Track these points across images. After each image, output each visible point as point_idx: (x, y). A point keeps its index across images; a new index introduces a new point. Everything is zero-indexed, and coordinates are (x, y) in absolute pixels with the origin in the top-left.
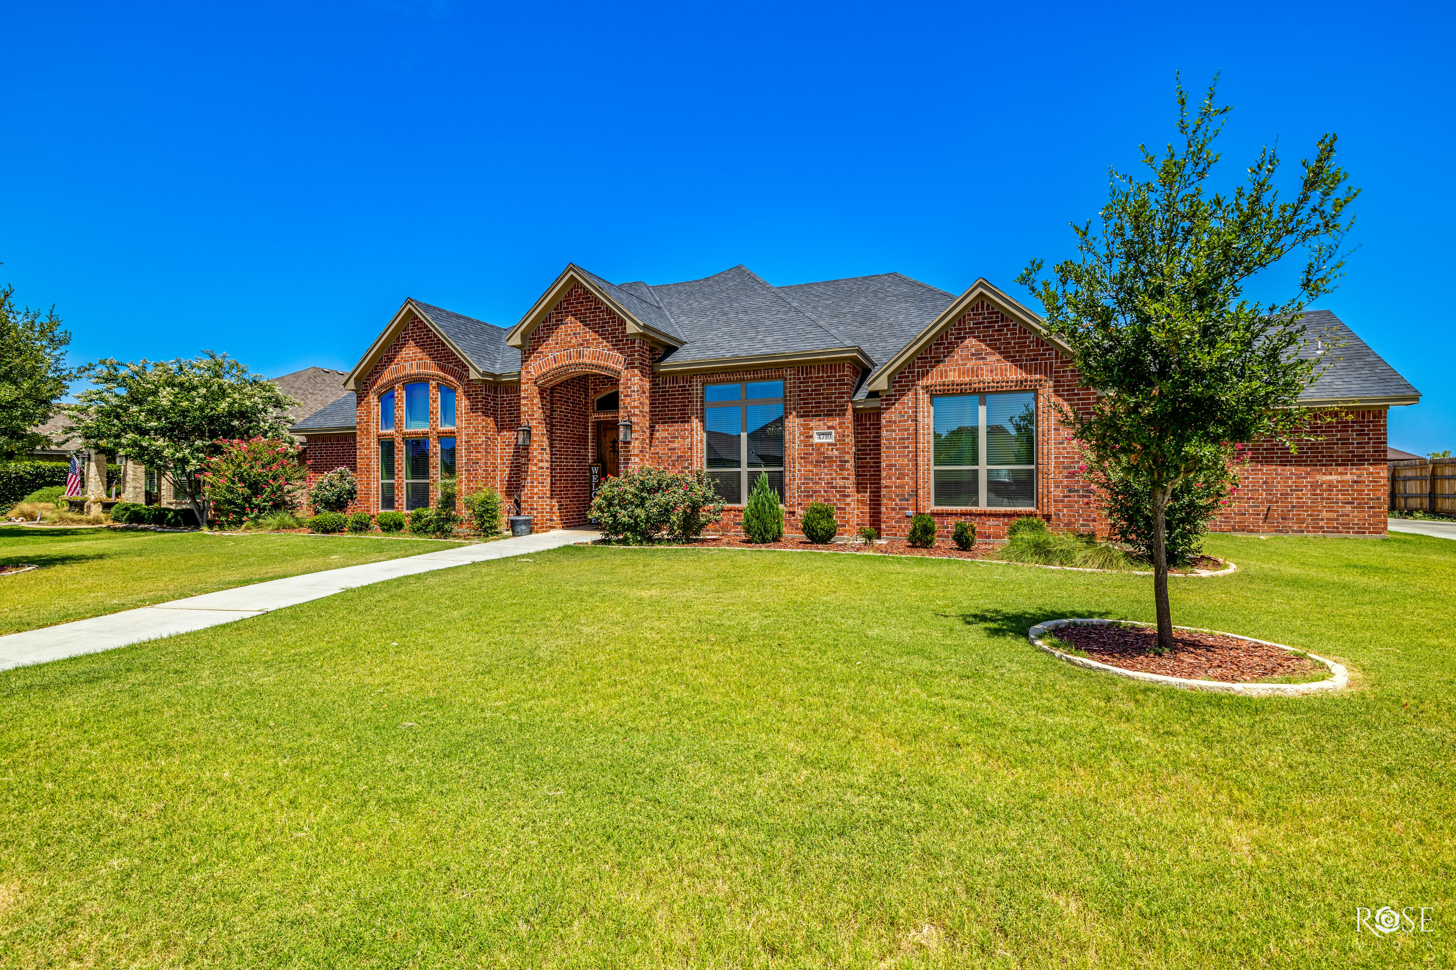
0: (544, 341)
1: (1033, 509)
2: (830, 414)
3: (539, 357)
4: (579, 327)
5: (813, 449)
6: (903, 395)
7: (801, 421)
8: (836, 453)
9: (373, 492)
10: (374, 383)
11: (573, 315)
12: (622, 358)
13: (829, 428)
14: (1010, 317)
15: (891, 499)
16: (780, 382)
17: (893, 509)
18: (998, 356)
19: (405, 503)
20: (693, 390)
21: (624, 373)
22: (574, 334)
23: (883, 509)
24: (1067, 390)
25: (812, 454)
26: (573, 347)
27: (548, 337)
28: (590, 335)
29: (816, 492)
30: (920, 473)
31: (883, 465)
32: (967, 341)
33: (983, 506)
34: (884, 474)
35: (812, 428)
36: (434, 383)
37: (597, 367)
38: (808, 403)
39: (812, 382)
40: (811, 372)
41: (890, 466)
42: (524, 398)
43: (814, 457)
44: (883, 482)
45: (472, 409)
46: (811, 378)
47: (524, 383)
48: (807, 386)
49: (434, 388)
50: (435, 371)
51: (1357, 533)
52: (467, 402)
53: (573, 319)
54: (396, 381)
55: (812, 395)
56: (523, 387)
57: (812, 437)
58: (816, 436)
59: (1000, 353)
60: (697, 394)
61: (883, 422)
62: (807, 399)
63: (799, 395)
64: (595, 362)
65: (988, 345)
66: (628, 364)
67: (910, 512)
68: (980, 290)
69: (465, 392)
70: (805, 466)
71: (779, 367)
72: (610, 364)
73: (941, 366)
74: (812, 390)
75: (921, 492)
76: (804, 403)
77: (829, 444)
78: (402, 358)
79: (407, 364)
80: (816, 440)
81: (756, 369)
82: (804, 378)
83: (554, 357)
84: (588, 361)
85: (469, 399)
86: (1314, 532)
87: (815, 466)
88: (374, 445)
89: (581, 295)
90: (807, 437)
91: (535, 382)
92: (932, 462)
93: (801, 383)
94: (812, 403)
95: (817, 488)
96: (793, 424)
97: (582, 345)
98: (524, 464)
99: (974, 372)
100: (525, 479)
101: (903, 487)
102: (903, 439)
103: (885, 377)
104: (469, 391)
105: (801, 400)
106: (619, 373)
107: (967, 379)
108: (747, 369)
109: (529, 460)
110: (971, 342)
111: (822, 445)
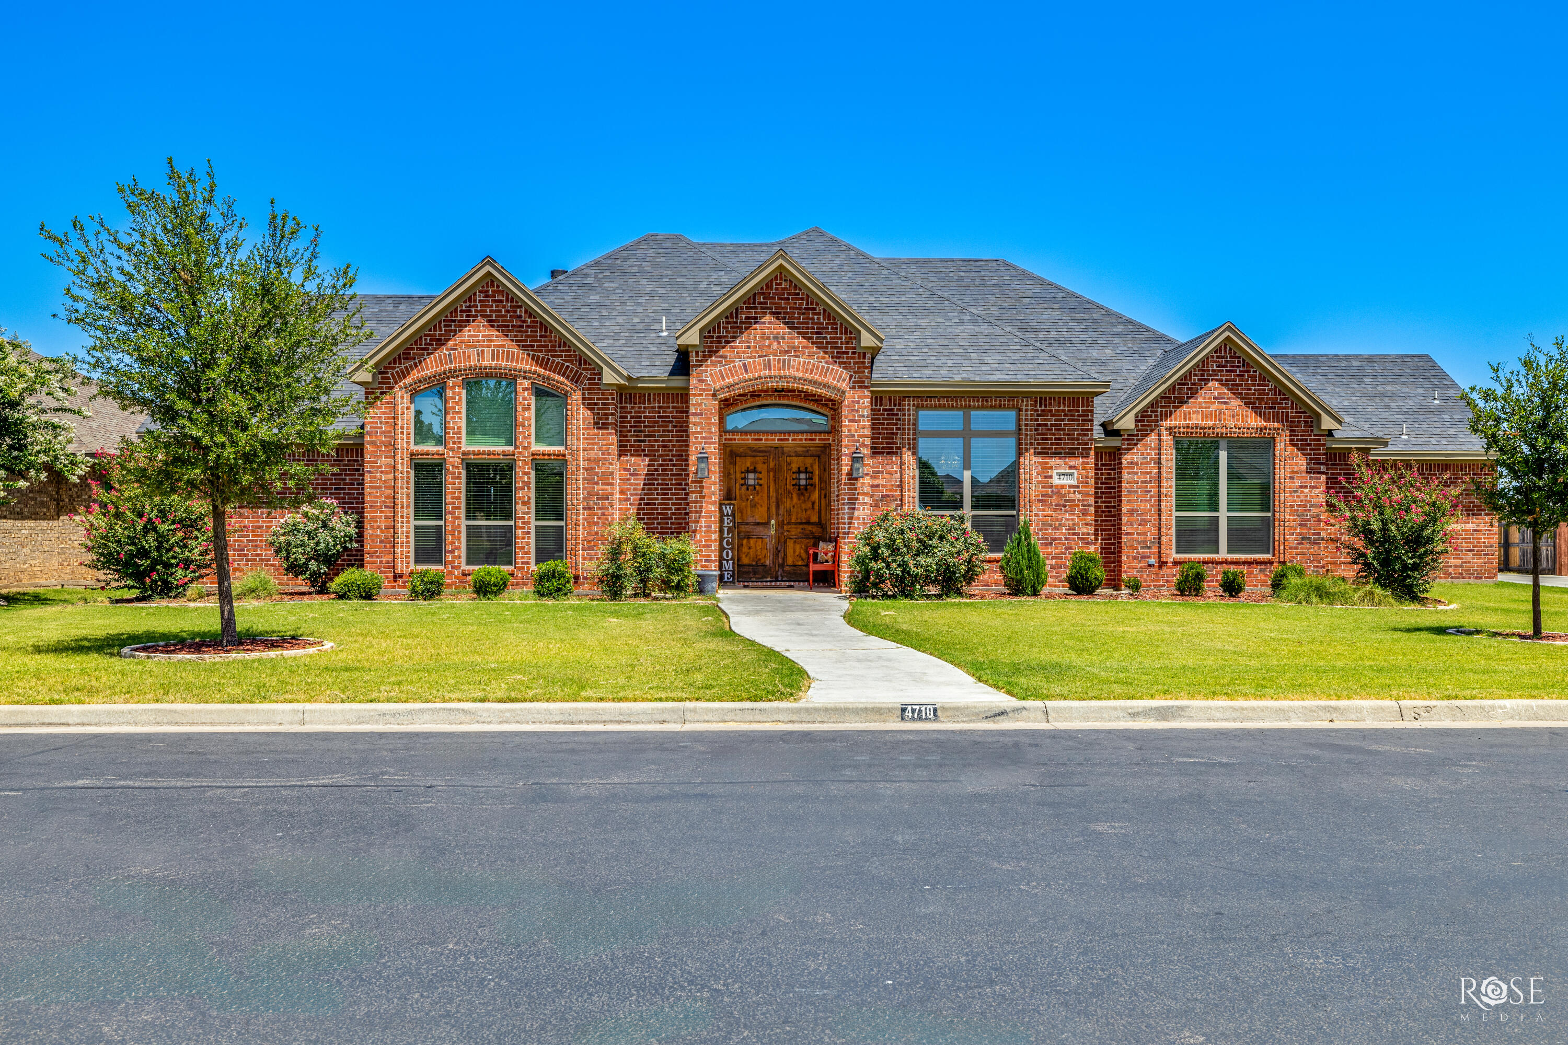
0: (729, 342)
1: (1269, 556)
2: (1072, 453)
3: (720, 362)
4: (782, 330)
5: (1052, 491)
6: (1147, 435)
7: (1039, 459)
8: (1078, 496)
9: (401, 538)
10: (404, 374)
11: (772, 313)
12: (845, 374)
13: (1071, 468)
14: (1251, 364)
15: (1132, 547)
16: (1013, 413)
17: (1135, 558)
18: (1238, 402)
19: (464, 555)
20: (904, 415)
21: (849, 394)
22: (775, 338)
23: (1124, 558)
24: (1301, 440)
25: (1051, 497)
26: (774, 354)
27: (735, 337)
28: (799, 342)
29: (1055, 539)
30: (1163, 520)
31: (1124, 510)
32: (1210, 384)
33: (1223, 554)
34: (1125, 520)
35: (1051, 468)
36: (526, 383)
37: (811, 382)
38: (1047, 439)
39: (1052, 415)
40: (1050, 404)
41: (1132, 512)
42: (695, 414)
43: (1054, 500)
44: (1124, 528)
45: (596, 423)
46: (1051, 411)
47: (695, 395)
48: (1045, 420)
49: (525, 389)
50: (525, 364)
51: (1476, 578)
52: (588, 414)
53: (773, 320)
54: (453, 373)
55: (1051, 430)
56: (693, 400)
57: (1051, 477)
58: (1055, 477)
59: (1242, 399)
60: (909, 420)
61: (1125, 463)
62: (1046, 434)
63: (1036, 430)
64: (808, 376)
65: (1229, 389)
66: (854, 382)
67: (1152, 561)
68: (1227, 333)
69: (584, 399)
70: (1044, 510)
71: (1013, 396)
72: (829, 379)
73: (1185, 408)
74: (1052, 425)
75: (1164, 539)
76: (1043, 439)
77: (1071, 486)
78: (462, 342)
79: (473, 352)
80: (1056, 481)
81: (985, 396)
82: (1042, 411)
83: (744, 365)
84: (799, 375)
85: (592, 410)
86: (1445, 578)
87: (1055, 510)
88: (404, 468)
89: (785, 289)
90: (1046, 477)
91: (714, 395)
92: (1174, 508)
93: (1038, 415)
94: (1051, 439)
95: (1057, 535)
96: (1031, 462)
97: (786, 352)
98: (696, 502)
99: (1216, 415)
100: (697, 522)
101: (1145, 533)
102: (1145, 482)
103: (1131, 415)
104: (590, 399)
105: (1038, 434)
106: (844, 392)
107: (1210, 423)
108: (974, 396)
109: (704, 497)
110: (1213, 385)
111: (1063, 486)
